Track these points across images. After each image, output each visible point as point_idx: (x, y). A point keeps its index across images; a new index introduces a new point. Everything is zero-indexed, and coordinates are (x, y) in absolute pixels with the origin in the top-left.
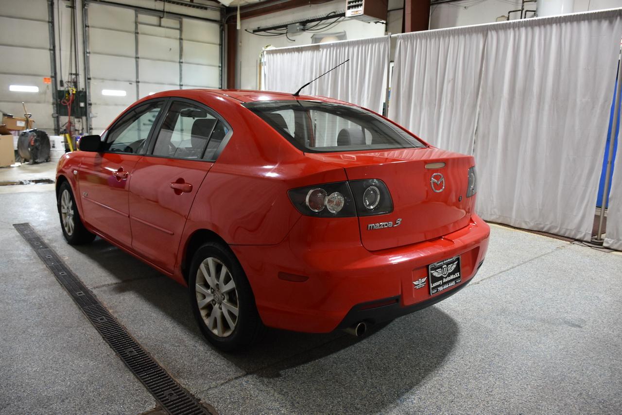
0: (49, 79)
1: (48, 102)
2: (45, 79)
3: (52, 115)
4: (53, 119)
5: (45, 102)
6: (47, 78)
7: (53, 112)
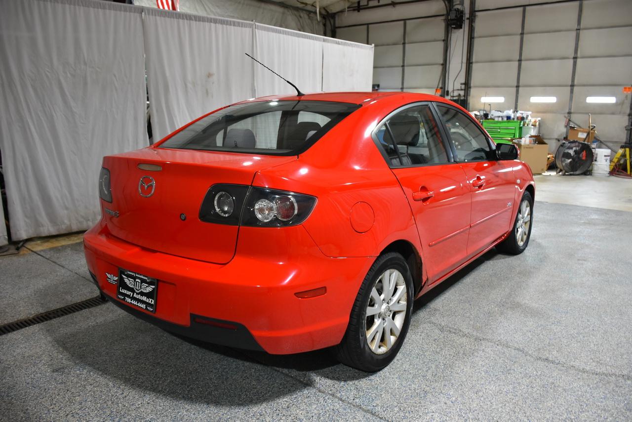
0: (629, 88)
1: (624, 113)
2: (625, 88)
3: (626, 127)
4: (626, 132)
5: (620, 113)
6: (627, 87)
7: (627, 124)
